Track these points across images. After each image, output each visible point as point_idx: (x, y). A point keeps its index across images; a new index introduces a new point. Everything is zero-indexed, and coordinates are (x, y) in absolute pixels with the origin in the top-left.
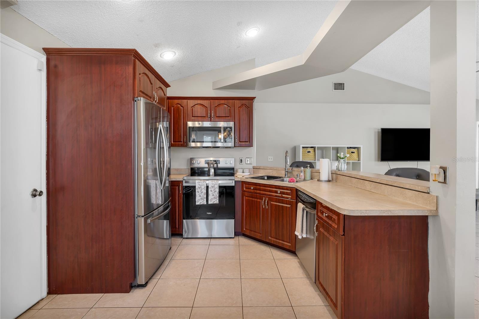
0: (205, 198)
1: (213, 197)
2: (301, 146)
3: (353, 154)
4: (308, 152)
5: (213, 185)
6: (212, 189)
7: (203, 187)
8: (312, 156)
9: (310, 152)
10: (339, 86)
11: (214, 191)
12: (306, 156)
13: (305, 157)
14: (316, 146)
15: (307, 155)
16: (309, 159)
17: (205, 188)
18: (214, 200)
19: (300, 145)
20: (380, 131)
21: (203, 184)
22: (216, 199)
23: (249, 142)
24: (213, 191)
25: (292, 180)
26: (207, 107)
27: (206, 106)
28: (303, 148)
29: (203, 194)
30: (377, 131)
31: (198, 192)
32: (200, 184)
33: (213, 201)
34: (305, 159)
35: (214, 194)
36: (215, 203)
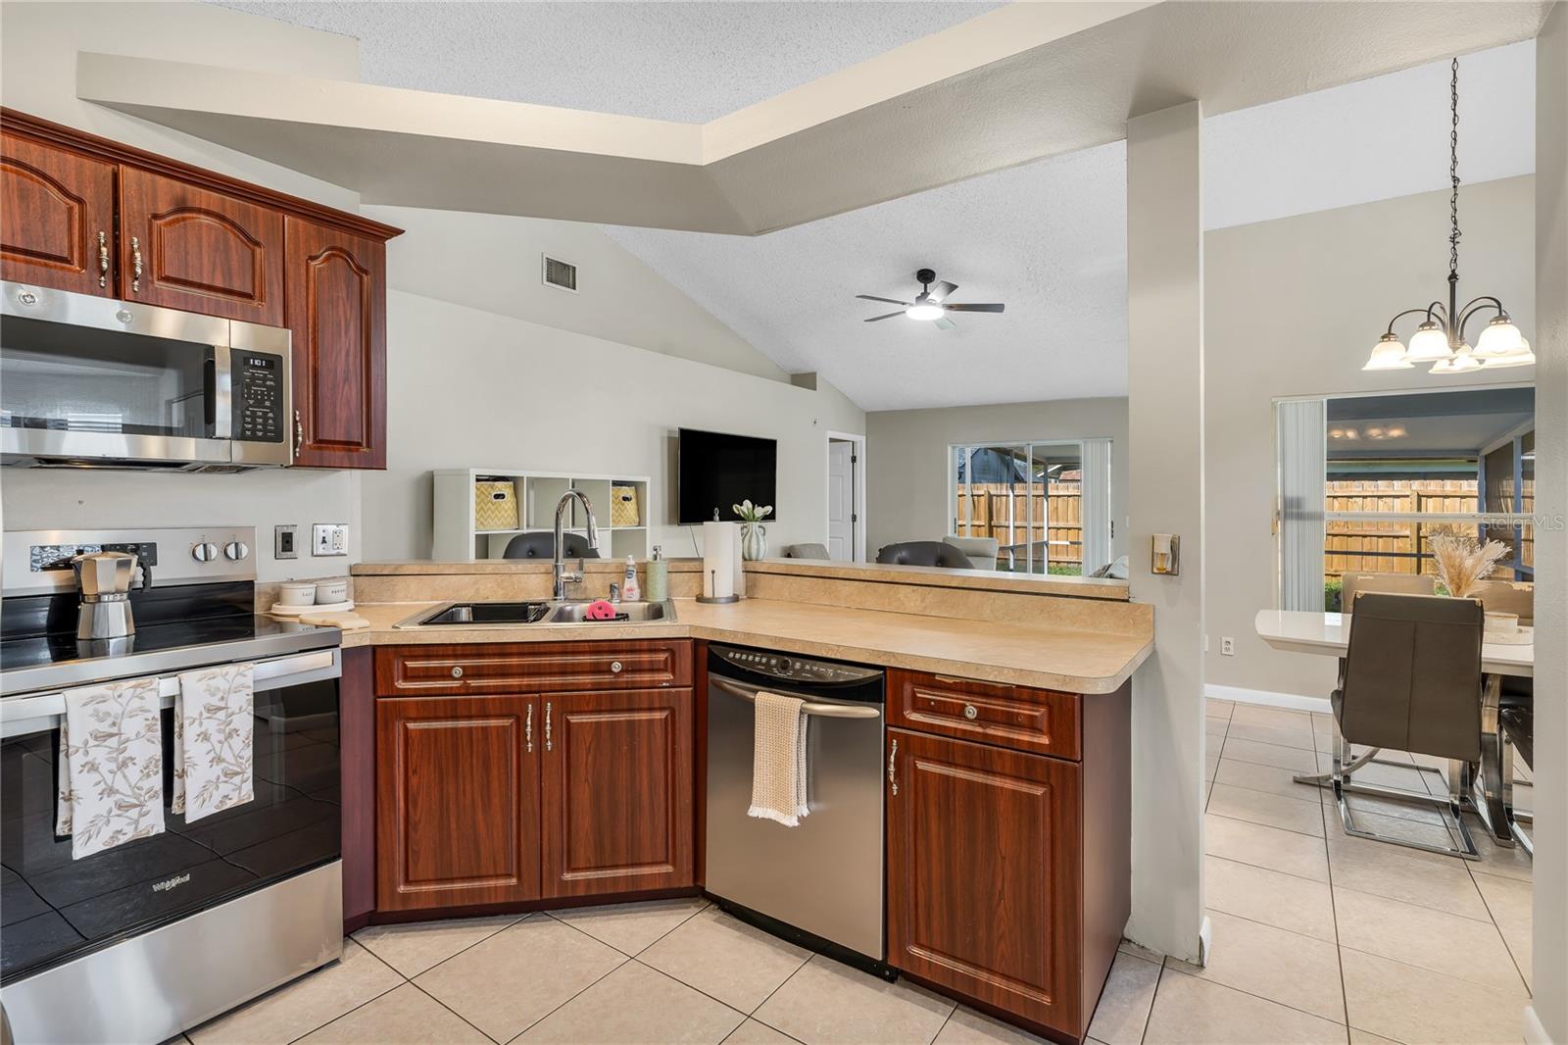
0: (155, 795)
1: (217, 769)
2: (473, 473)
3: (627, 502)
4: (497, 496)
5: (215, 702)
6: (211, 726)
7: (132, 727)
8: (509, 512)
9: (503, 496)
10: (561, 273)
11: (220, 731)
12: (489, 512)
13: (486, 516)
14: (524, 474)
15: (493, 508)
16: (499, 523)
17: (150, 728)
18: (225, 789)
19: (468, 470)
20: (677, 435)
21: (136, 703)
22: (237, 780)
23: (369, 445)
24: (216, 737)
25: (600, 608)
26: (80, 201)
27: (74, 192)
28: (478, 480)
29: (133, 772)
30: (666, 435)
31: (93, 767)
32: (113, 707)
33: (217, 796)
34: (485, 523)
35: (227, 755)
36: (229, 804)
